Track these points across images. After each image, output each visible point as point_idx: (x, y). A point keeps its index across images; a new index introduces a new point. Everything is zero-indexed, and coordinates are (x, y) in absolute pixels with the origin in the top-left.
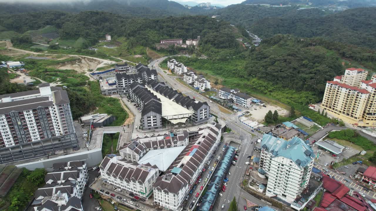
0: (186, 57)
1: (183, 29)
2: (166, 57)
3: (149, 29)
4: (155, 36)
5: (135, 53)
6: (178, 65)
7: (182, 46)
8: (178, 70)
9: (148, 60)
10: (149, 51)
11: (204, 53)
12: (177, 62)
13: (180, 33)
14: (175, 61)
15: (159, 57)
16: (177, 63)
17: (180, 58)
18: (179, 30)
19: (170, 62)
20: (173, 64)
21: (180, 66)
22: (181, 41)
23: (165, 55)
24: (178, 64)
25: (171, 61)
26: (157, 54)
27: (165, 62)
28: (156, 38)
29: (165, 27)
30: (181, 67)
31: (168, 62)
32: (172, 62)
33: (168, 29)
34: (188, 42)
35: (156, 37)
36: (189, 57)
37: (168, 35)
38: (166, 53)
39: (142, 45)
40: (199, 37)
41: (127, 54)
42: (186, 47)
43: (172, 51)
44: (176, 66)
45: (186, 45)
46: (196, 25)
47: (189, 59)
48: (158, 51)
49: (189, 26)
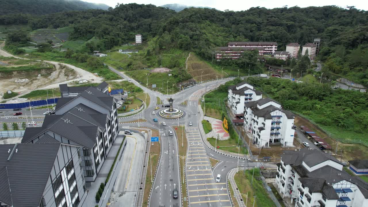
0: (288, 82)
1: (281, 25)
2: (232, 79)
3: (208, 22)
4: (217, 36)
5: (160, 64)
6: (260, 107)
7: (277, 56)
8: (256, 127)
9: (180, 81)
10: (192, 62)
11: (345, 73)
12: (258, 94)
13: (273, 33)
14: (250, 90)
15: (213, 78)
16: (256, 98)
17: (268, 83)
18: (271, 28)
19: (235, 92)
20: (243, 98)
21: (266, 114)
22: (274, 47)
23: (230, 72)
24: (260, 102)
25: (238, 88)
26: (212, 69)
27: (223, 90)
28: (220, 39)
29: (243, 22)
30: (271, 118)
31: (230, 91)
32: (241, 93)
33: (249, 25)
34: (292, 50)
35: (220, 37)
36: (299, 82)
37: (246, 37)
38: (233, 70)
39: (181, 48)
40: (318, 40)
41: (142, 65)
42: (284, 59)
43: (248, 64)
44: (249, 110)
45: (287, 54)
46: (309, 20)
47: (296, 87)
48: (217, 63)
49: (294, 21)
